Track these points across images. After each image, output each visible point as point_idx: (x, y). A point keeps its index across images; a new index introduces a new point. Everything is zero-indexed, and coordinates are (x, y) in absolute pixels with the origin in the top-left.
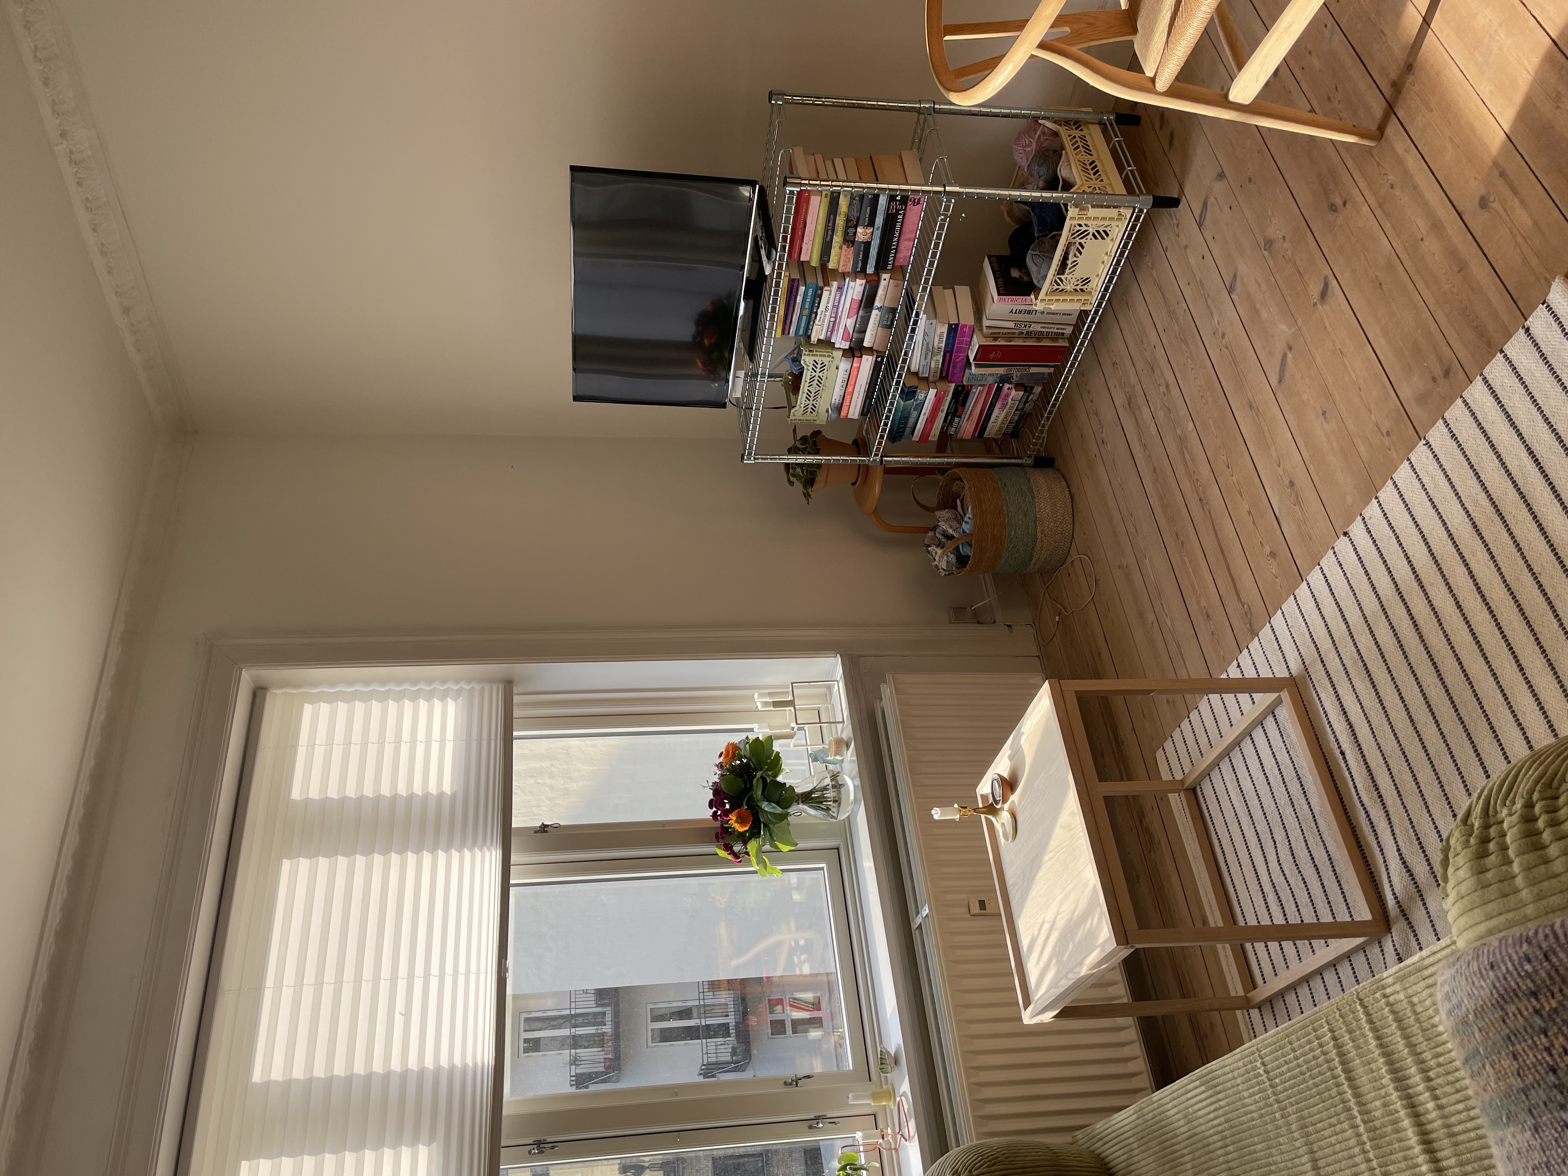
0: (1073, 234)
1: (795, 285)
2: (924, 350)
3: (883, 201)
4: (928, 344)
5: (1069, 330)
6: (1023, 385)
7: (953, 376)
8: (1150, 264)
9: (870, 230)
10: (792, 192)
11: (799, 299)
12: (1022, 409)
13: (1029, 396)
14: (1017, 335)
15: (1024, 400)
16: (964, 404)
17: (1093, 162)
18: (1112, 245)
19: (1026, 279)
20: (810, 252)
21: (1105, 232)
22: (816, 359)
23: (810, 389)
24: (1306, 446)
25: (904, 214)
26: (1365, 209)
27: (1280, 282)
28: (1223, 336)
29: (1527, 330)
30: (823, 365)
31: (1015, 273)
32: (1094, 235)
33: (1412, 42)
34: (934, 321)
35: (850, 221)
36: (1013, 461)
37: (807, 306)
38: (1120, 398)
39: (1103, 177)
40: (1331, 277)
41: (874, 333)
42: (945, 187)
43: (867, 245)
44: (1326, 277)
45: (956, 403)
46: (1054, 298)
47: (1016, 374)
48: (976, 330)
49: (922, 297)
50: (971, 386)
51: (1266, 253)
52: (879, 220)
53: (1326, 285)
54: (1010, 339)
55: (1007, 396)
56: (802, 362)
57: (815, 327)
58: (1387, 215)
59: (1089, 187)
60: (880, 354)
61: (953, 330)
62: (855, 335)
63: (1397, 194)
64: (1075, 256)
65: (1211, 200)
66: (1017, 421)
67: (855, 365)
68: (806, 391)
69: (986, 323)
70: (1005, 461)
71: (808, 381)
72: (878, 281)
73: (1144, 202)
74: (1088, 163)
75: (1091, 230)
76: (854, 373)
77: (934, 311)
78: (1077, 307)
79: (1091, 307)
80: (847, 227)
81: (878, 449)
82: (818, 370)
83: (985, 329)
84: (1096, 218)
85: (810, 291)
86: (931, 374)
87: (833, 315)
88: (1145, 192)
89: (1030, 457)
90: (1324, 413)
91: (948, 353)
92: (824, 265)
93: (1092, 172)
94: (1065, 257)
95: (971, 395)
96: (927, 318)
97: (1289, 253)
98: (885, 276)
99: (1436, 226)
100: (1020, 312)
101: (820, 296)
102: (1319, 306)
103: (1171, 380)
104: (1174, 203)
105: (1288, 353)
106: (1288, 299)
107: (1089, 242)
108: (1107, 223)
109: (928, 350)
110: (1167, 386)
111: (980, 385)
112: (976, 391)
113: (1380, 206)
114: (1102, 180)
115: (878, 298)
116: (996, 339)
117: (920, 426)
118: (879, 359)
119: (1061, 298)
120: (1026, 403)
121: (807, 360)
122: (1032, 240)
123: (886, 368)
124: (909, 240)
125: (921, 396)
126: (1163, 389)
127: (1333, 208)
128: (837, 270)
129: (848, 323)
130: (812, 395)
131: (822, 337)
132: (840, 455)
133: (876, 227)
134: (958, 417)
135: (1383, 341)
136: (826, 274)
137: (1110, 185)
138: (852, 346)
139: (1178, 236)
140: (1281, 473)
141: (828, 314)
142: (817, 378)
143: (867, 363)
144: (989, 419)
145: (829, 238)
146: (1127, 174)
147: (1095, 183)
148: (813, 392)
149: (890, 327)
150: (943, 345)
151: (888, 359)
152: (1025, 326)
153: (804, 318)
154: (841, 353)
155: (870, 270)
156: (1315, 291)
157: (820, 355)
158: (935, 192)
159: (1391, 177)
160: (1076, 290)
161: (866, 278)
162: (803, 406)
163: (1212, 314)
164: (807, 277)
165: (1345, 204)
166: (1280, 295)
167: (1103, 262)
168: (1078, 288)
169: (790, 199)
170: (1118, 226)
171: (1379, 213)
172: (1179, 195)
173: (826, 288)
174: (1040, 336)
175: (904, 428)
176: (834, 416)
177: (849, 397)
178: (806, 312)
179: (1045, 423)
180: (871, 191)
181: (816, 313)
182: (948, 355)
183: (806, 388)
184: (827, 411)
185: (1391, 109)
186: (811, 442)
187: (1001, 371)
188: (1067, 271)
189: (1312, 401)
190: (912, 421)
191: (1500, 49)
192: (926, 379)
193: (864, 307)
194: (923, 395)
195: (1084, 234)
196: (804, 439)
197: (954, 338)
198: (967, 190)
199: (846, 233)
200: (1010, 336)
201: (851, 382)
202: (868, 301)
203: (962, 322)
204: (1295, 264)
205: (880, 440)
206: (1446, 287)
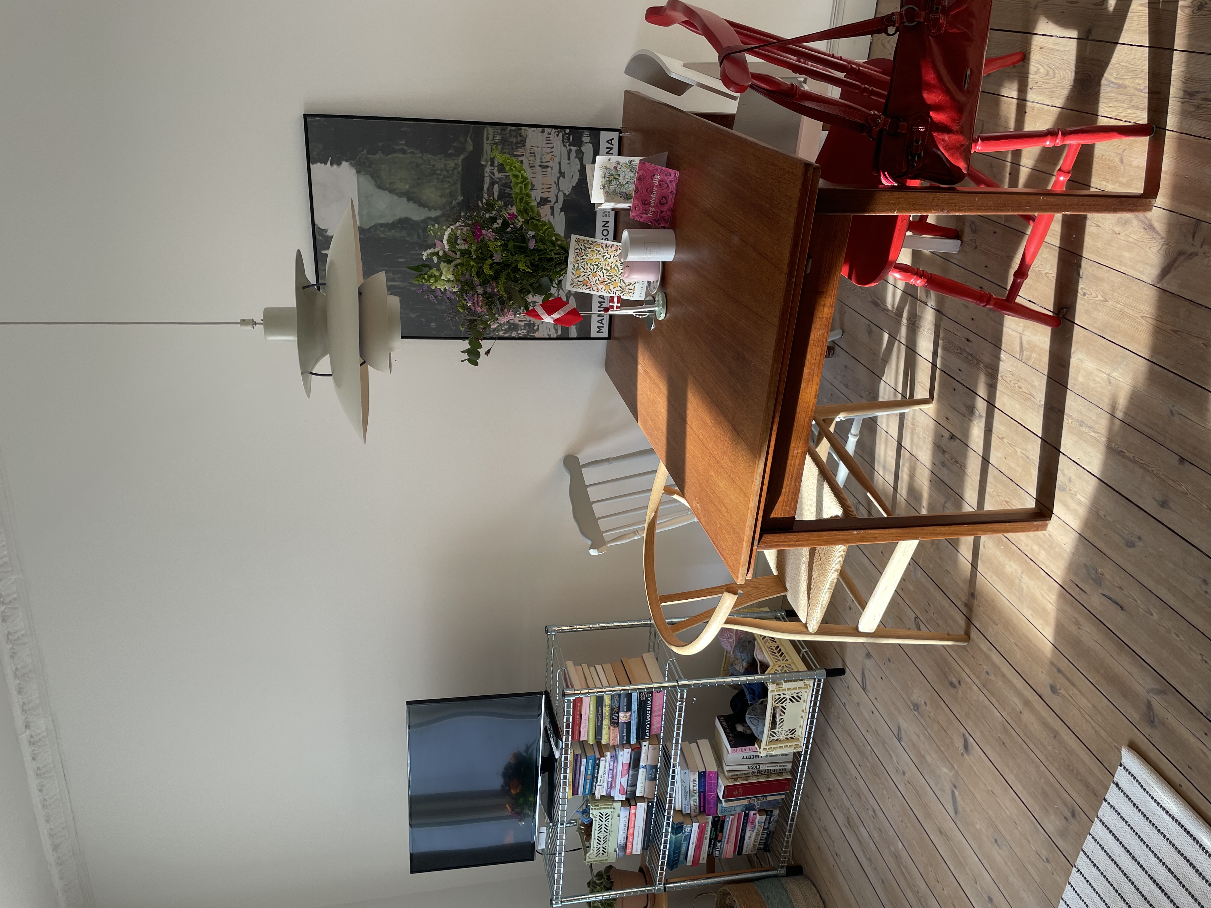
0: (775, 702)
1: (579, 759)
2: (683, 791)
3: (635, 696)
4: (685, 788)
5: (789, 766)
6: (764, 810)
7: (709, 810)
8: (836, 714)
9: (628, 714)
10: (569, 701)
11: (583, 768)
12: (768, 828)
13: (770, 818)
14: (751, 775)
15: (767, 821)
16: (722, 830)
17: (778, 647)
18: (805, 705)
19: (748, 732)
20: (587, 733)
21: (798, 696)
22: (601, 811)
23: (599, 835)
24: (991, 868)
25: (652, 699)
26: (975, 688)
27: (933, 735)
28: (904, 773)
29: (1117, 785)
30: (607, 815)
31: (740, 728)
32: (790, 699)
33: (969, 578)
34: (687, 771)
35: (614, 709)
36: (770, 873)
37: (589, 773)
38: (841, 820)
39: (787, 658)
40: (967, 735)
41: (643, 785)
42: (677, 682)
43: (628, 724)
44: (964, 735)
45: (716, 830)
46: (773, 746)
47: (757, 802)
48: (720, 774)
49: (676, 753)
50: (725, 816)
51: (915, 713)
52: (635, 706)
53: (966, 741)
54: (746, 778)
55: (754, 820)
56: (591, 816)
57: (597, 787)
58: (992, 694)
59: (779, 666)
60: (650, 800)
61: (702, 776)
62: (629, 789)
63: (993, 679)
64: (781, 715)
65: (867, 672)
66: (766, 838)
67: (633, 811)
68: (597, 838)
69: (726, 768)
70: (764, 874)
71: (598, 829)
72: (640, 748)
73: (821, 674)
74: (774, 648)
75: (788, 697)
76: (632, 817)
77: (686, 763)
78: (791, 750)
79: (801, 749)
80: (611, 714)
81: (660, 879)
82: (604, 820)
83: (726, 773)
84: (789, 689)
85: (591, 762)
86: (692, 811)
87: (610, 776)
88: (819, 667)
89: (782, 867)
90: (996, 841)
91: (703, 794)
92: (598, 742)
93: (778, 655)
94: (774, 717)
95: (726, 824)
96: (682, 769)
97: (932, 715)
98: (645, 743)
99: (1027, 703)
100: (750, 757)
101: (599, 765)
102: (965, 755)
103: (876, 807)
104: (842, 672)
105: (955, 790)
106: (942, 749)
107: (788, 705)
108: (797, 691)
109: (687, 793)
110: (874, 811)
111: (732, 815)
112: (729, 820)
113: (984, 686)
114: (787, 660)
115: (642, 760)
116: (736, 780)
117: (691, 853)
118: (650, 804)
119: (778, 746)
120: (769, 823)
121: (594, 813)
122: (748, 705)
123: (656, 810)
124: (658, 716)
125: (687, 829)
126: (871, 813)
127: (952, 684)
128: (609, 744)
129: (622, 781)
130: (602, 840)
131: (604, 794)
132: (631, 888)
133: (633, 711)
134: (719, 842)
135: (1019, 786)
136: (602, 748)
137: (793, 662)
138: (628, 797)
139: (850, 695)
140: (979, 889)
141: (606, 776)
142: (604, 826)
143: (641, 808)
144: (744, 839)
145: (599, 723)
146: (803, 654)
147: (782, 663)
148: (602, 837)
149: (655, 779)
150: (697, 788)
151: (657, 804)
152: (756, 767)
153: (588, 781)
154: (620, 804)
155: (633, 741)
156: (960, 744)
157: (605, 808)
158: (671, 687)
159: (985, 667)
160: (787, 738)
161: (631, 747)
162: (595, 849)
163: (891, 756)
164: (586, 751)
165: (959, 683)
166: (935, 745)
167: (802, 717)
168: (788, 737)
169: (569, 706)
170: (806, 692)
171: (984, 690)
172: (843, 666)
173: (602, 759)
174: (768, 773)
175: (679, 856)
176: (622, 854)
177: (631, 837)
178: (589, 777)
179: (788, 837)
180: (626, 692)
181: (597, 777)
182: (702, 795)
183: (597, 835)
184: (615, 851)
185: (969, 621)
186: (605, 877)
187: (745, 802)
188: (778, 726)
189: (984, 831)
190: (683, 849)
191: (1027, 587)
192: (689, 815)
193: (633, 768)
194: (689, 829)
195: (784, 700)
196: (599, 875)
197: (705, 781)
198: (694, 682)
199: (611, 718)
200: (746, 776)
201: (631, 825)
202: (635, 763)
203: (708, 770)
204: (939, 723)
205: (661, 870)
206: (1050, 748)
